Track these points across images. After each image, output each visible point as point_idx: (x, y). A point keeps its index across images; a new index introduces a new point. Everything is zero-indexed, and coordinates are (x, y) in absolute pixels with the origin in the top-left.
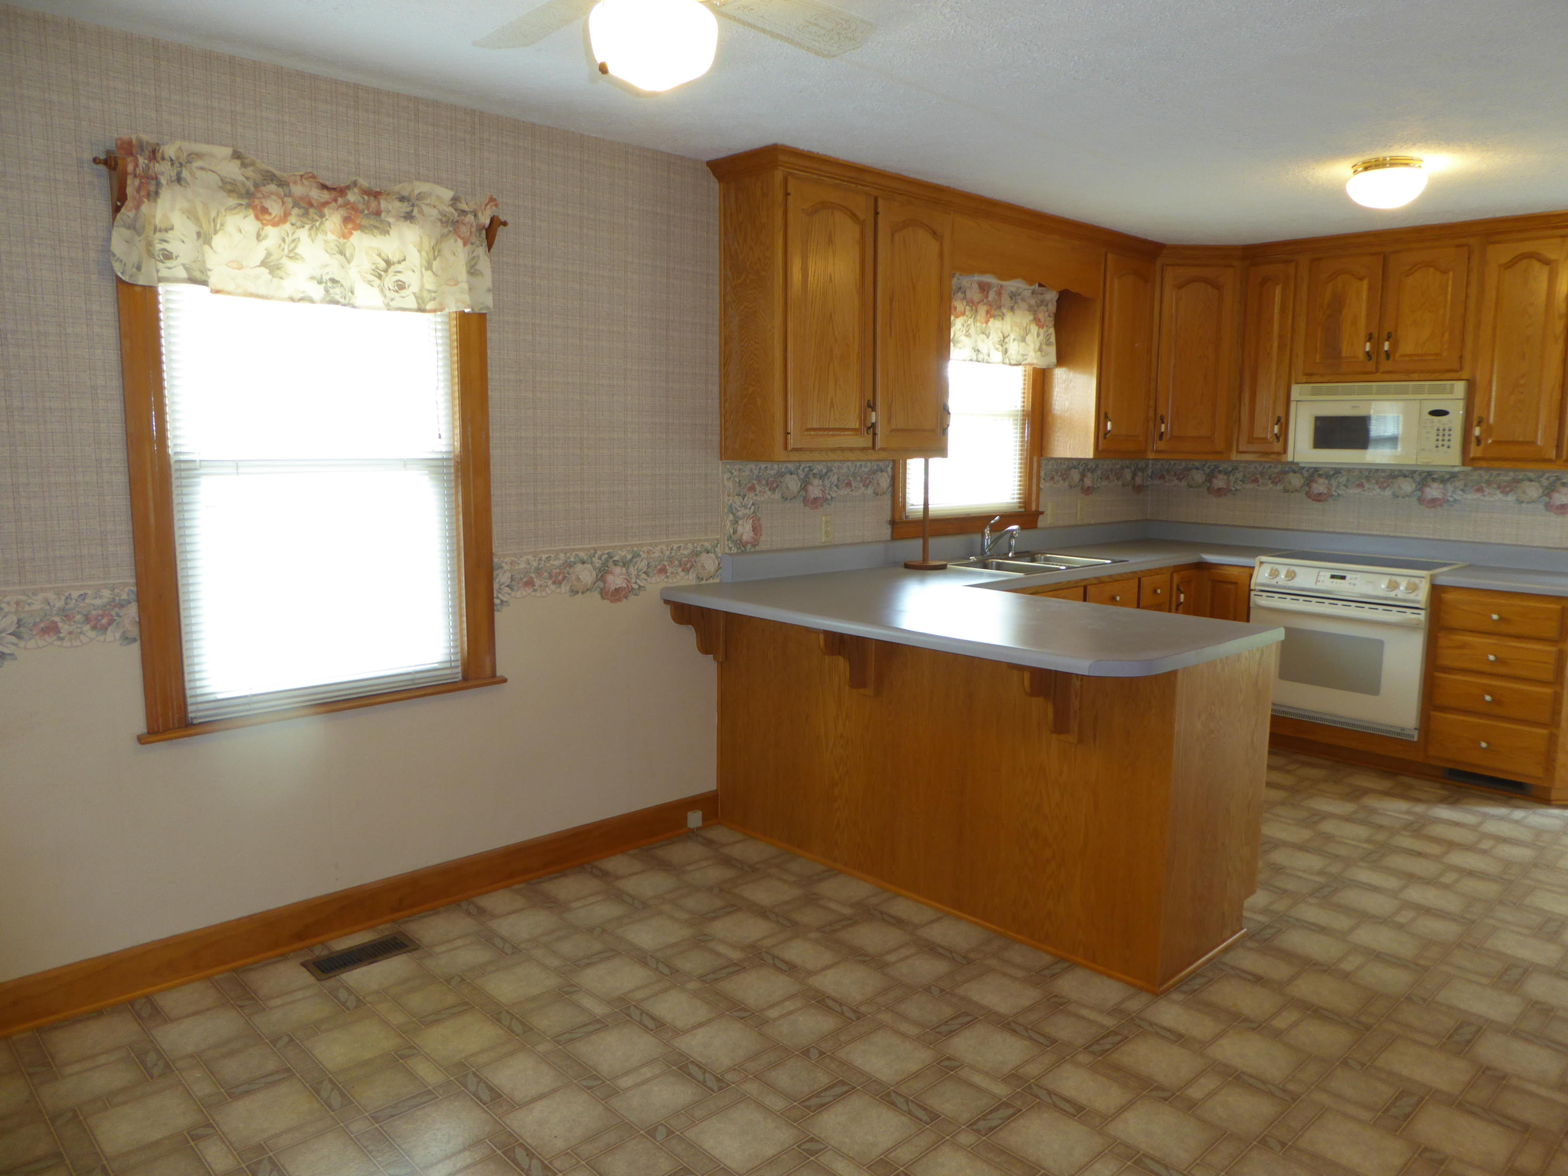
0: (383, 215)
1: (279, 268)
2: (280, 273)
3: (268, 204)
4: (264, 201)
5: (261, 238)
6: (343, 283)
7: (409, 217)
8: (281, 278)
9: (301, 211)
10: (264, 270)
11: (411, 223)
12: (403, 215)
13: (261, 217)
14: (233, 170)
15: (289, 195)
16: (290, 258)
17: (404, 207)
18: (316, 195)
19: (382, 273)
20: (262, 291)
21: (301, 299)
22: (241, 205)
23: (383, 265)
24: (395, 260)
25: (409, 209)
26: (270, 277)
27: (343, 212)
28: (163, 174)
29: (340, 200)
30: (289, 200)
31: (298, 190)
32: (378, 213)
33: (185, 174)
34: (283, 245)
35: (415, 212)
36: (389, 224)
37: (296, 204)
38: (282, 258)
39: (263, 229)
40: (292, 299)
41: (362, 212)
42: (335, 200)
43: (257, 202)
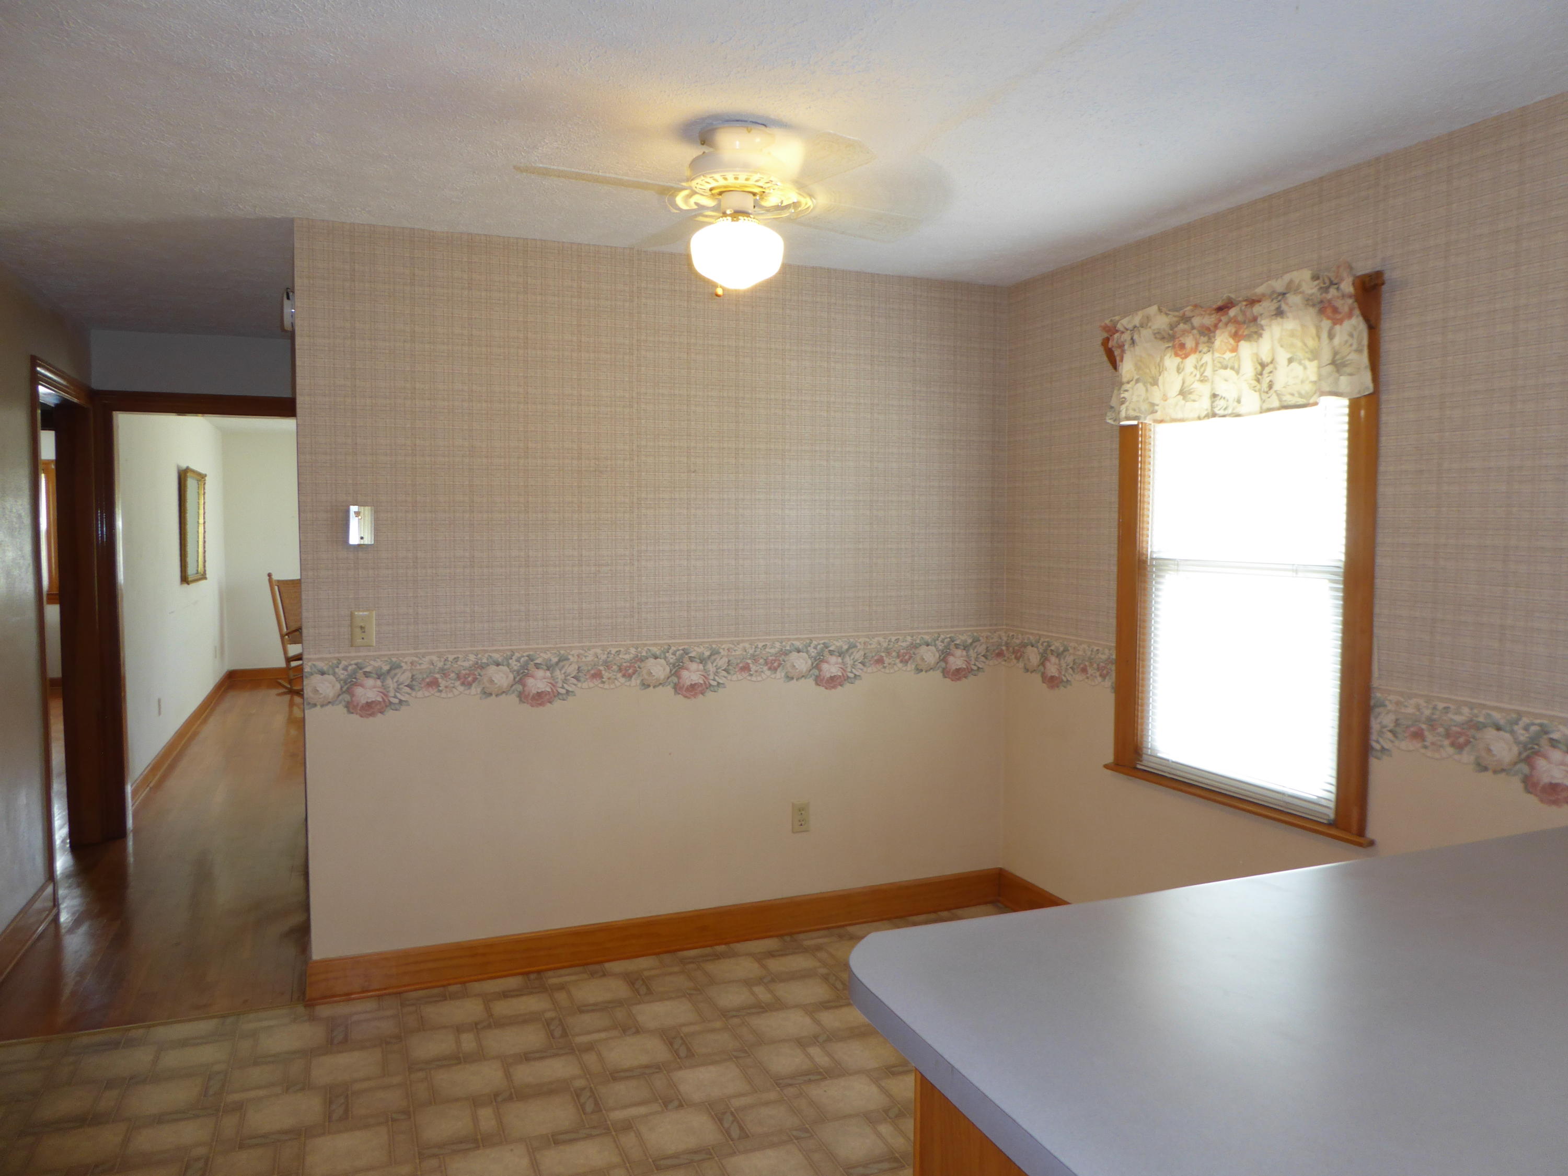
0: (1259, 319)
1: (1190, 393)
2: (1192, 397)
3: (1183, 340)
4: (1181, 339)
5: (1180, 371)
6: (1224, 396)
7: (1279, 313)
8: (1194, 401)
9: (1205, 339)
10: (1180, 397)
11: (1282, 318)
12: (1274, 313)
13: (1180, 353)
14: (1161, 322)
15: (1193, 328)
16: (1202, 381)
17: (1272, 306)
18: (1208, 321)
19: (1259, 377)
20: (1180, 416)
21: (1204, 417)
22: (1169, 347)
23: (1259, 368)
24: (1269, 360)
25: (1276, 305)
26: (1183, 402)
27: (1232, 328)
28: (1125, 341)
29: (1224, 319)
30: (1195, 332)
31: (1197, 321)
32: (1255, 319)
33: (1136, 337)
34: (1195, 372)
35: (1284, 307)
36: (1262, 328)
37: (1202, 334)
38: (1193, 383)
39: (1182, 362)
40: (1199, 418)
41: (1244, 323)
42: (1220, 321)
43: (1177, 342)
